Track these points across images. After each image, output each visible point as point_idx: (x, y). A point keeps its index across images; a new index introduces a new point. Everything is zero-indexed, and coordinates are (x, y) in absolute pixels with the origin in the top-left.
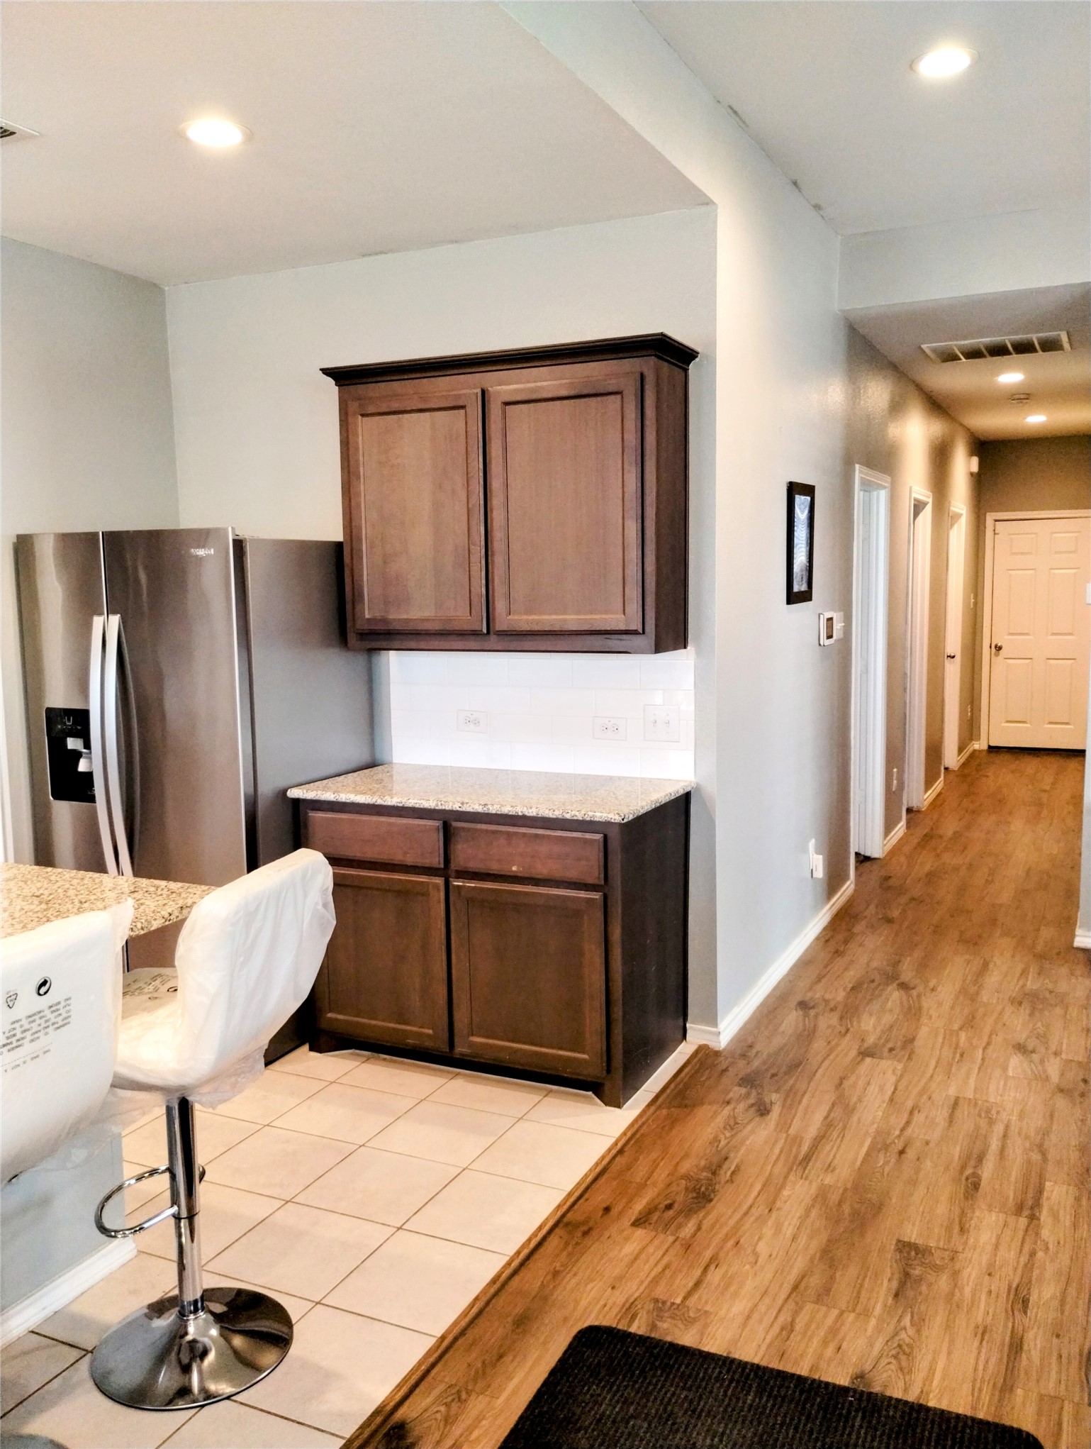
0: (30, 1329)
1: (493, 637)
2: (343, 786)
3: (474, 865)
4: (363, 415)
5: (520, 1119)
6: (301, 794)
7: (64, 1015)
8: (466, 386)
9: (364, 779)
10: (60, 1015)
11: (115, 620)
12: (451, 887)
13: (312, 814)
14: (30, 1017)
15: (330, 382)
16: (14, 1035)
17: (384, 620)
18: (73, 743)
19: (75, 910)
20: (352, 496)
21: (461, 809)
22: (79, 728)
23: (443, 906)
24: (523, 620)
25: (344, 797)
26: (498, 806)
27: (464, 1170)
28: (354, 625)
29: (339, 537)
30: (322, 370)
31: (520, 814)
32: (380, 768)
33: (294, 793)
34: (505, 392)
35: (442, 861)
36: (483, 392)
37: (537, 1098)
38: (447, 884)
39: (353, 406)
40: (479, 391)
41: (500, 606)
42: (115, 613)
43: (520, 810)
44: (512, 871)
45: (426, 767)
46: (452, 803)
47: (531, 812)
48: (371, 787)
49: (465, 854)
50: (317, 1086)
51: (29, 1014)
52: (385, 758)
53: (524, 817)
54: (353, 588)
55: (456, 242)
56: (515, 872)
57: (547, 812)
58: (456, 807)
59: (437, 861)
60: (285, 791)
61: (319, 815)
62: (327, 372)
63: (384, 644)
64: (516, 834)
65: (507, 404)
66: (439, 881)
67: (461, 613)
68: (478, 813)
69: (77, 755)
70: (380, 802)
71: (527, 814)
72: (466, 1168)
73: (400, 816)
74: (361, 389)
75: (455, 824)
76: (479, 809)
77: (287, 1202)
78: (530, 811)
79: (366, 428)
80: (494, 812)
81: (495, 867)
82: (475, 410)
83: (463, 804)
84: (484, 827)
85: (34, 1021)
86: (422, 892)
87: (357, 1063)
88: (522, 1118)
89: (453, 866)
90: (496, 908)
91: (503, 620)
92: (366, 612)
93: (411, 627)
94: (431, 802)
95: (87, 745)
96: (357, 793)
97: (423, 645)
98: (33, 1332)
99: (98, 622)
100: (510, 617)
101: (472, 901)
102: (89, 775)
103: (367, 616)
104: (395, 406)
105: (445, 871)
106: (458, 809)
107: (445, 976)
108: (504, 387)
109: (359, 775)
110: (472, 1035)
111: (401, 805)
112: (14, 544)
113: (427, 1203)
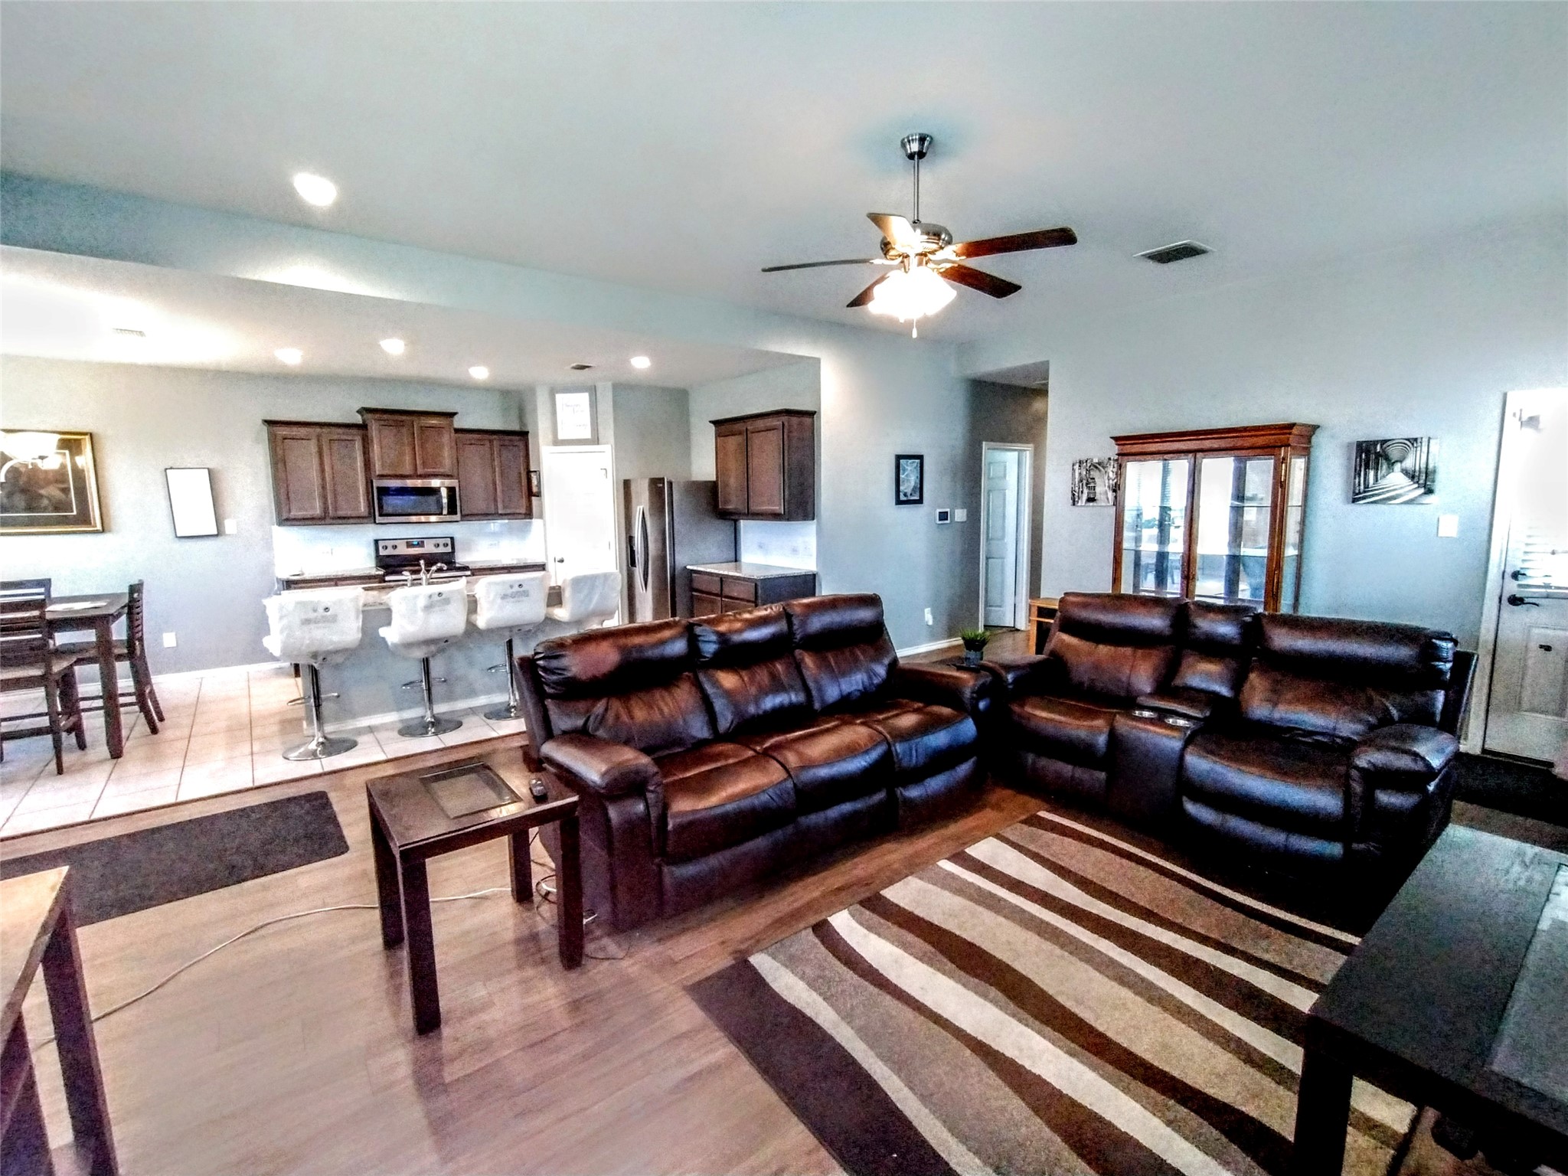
4: (725, 437)
8: (742, 426)
13: (693, 575)
15: (712, 425)
23: (720, 607)
30: (710, 421)
33: (688, 567)
39: (721, 433)
60: (686, 566)
61: (695, 575)
62: (712, 422)
74: (724, 427)
79: (725, 440)
82: (745, 435)
104: (727, 433)
112: (623, 482)
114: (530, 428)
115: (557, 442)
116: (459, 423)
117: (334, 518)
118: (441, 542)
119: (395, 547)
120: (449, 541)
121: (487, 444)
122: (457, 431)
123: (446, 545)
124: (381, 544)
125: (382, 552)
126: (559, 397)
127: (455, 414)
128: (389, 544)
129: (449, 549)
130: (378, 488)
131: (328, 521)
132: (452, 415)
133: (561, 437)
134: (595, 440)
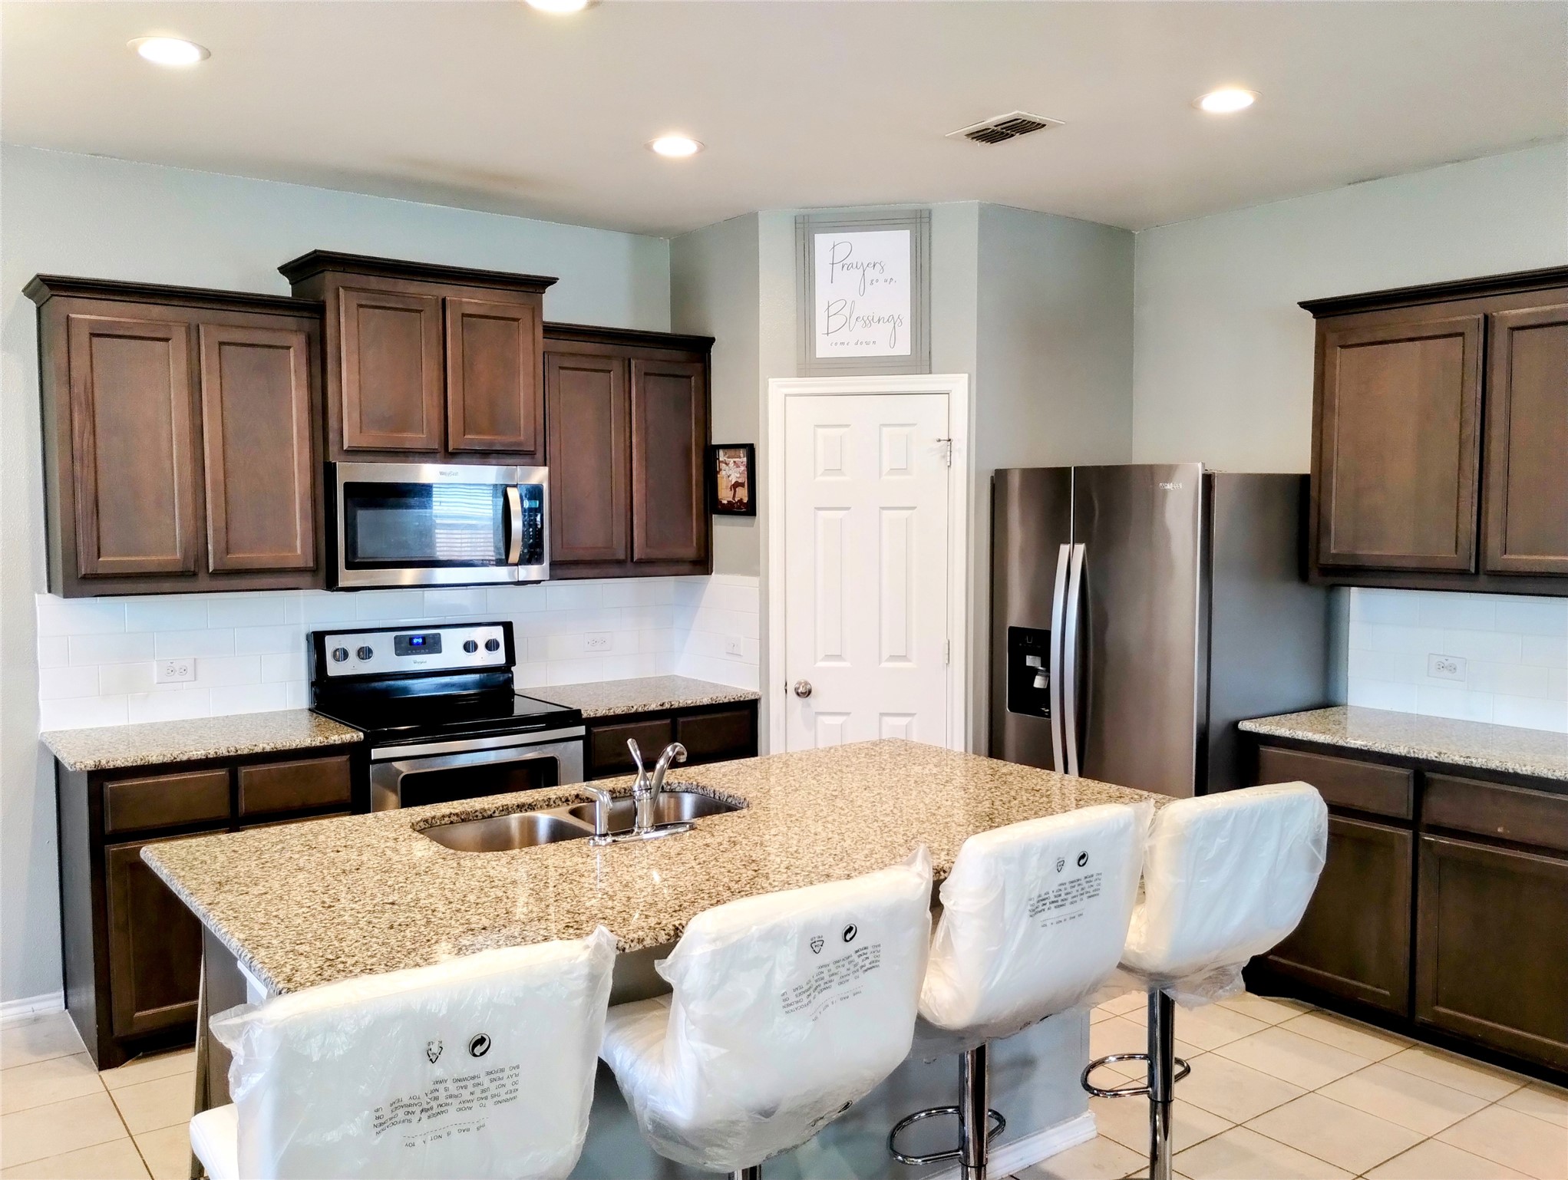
0: (1011, 1174)
1: (1483, 578)
2: (1298, 723)
3: (1448, 821)
4: (1342, 347)
5: (1493, 1103)
6: (1254, 727)
7: (1095, 887)
8: (1467, 313)
9: (1319, 718)
10: (1092, 886)
11: (1080, 548)
12: (1421, 843)
13: (1263, 749)
14: (1072, 882)
15: (1308, 314)
16: (1060, 895)
17: (1354, 556)
18: (1031, 661)
19: (1074, 806)
20: (1324, 429)
21: (1437, 760)
22: (1039, 647)
23: (1409, 862)
24: (1521, 560)
25: (1301, 734)
26: (1484, 760)
27: (1429, 1139)
28: (1318, 559)
29: (1306, 469)
30: (1300, 304)
31: (1511, 771)
32: (1334, 709)
33: (1246, 726)
34: (1513, 316)
35: (1411, 813)
36: (1486, 317)
37: (1515, 1087)
38: (1416, 838)
39: (1332, 338)
40: (1481, 316)
41: (1493, 543)
42: (1080, 542)
43: (1511, 766)
44: (1497, 832)
45: (1388, 713)
46: (1427, 751)
47: (1526, 770)
48: (1329, 727)
49: (1439, 807)
50: (1259, 1026)
51: (1072, 880)
52: (1341, 700)
53: (1516, 775)
54: (1319, 523)
55: (1458, 161)
56: (1501, 833)
57: (1545, 771)
58: (1432, 756)
59: (1405, 811)
60: (1237, 723)
61: (1273, 750)
62: (1304, 305)
63: (1350, 580)
64: (1504, 793)
65: (1513, 329)
66: (1407, 834)
67: (1445, 552)
68: (1458, 766)
69: (1034, 672)
70: (1341, 743)
71: (1519, 771)
72: (1432, 1137)
73: (1365, 760)
74: (1341, 321)
75: (1428, 775)
76: (1461, 761)
77: (1237, 1126)
78: (1524, 769)
79: (1344, 360)
80: (1478, 766)
81: (1476, 826)
82: (1476, 339)
83: (1440, 754)
84: (1465, 781)
85: (1074, 887)
86: (1387, 843)
87: (1299, 1013)
88: (1495, 1103)
89: (1425, 820)
90: (1475, 870)
91: (1496, 558)
92: (1332, 546)
93: (1386, 563)
94: (1402, 748)
95: (1046, 663)
96: (1315, 732)
97: (1396, 583)
98: (1012, 1176)
99: (1064, 549)
100: (1505, 557)
101: (1444, 859)
102: (1045, 692)
103: (1333, 551)
104: (1381, 335)
105: (1415, 823)
106: (1434, 759)
107: (1408, 936)
108: (1513, 312)
109: (1312, 714)
110: (1437, 1004)
111: (1366, 748)
112: (992, 477)
113: (1388, 1160)
114: (715, 328)
115: (810, 365)
116: (556, 308)
117: (218, 574)
118: (481, 635)
119: (365, 653)
120: (498, 633)
121: (616, 367)
122: (554, 331)
123: (491, 646)
124: (331, 644)
125: (334, 669)
126: (823, 242)
127: (551, 281)
128: (352, 643)
129: (499, 658)
130: (349, 487)
131: (204, 581)
132: (543, 283)
133: (824, 349)
134: (921, 361)
